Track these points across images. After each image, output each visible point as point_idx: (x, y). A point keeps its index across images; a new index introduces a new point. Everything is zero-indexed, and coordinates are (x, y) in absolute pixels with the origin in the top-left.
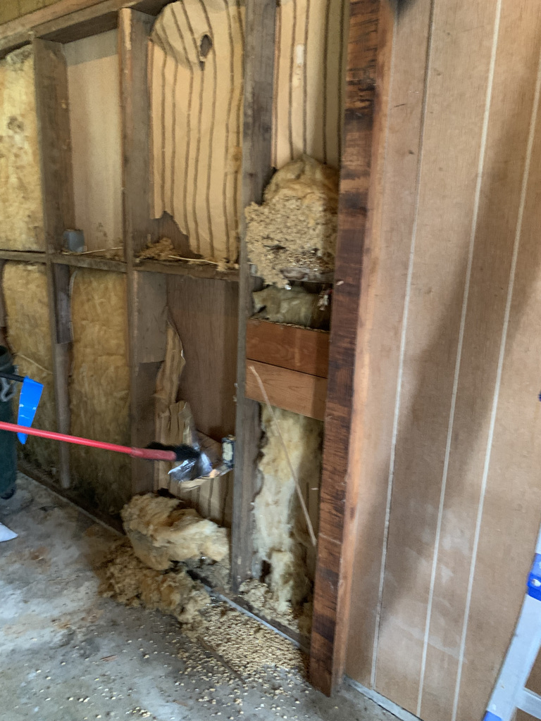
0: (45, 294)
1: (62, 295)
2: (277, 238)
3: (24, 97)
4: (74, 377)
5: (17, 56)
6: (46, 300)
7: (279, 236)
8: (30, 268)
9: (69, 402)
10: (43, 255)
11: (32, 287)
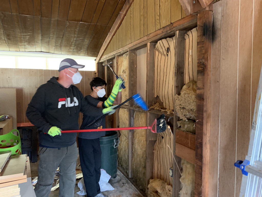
0: (128, 117)
1: (132, 118)
2: (183, 105)
3: (126, 65)
4: (134, 142)
5: (125, 55)
6: (128, 119)
7: (184, 105)
8: (125, 110)
9: (132, 150)
10: (128, 106)
11: (125, 115)
